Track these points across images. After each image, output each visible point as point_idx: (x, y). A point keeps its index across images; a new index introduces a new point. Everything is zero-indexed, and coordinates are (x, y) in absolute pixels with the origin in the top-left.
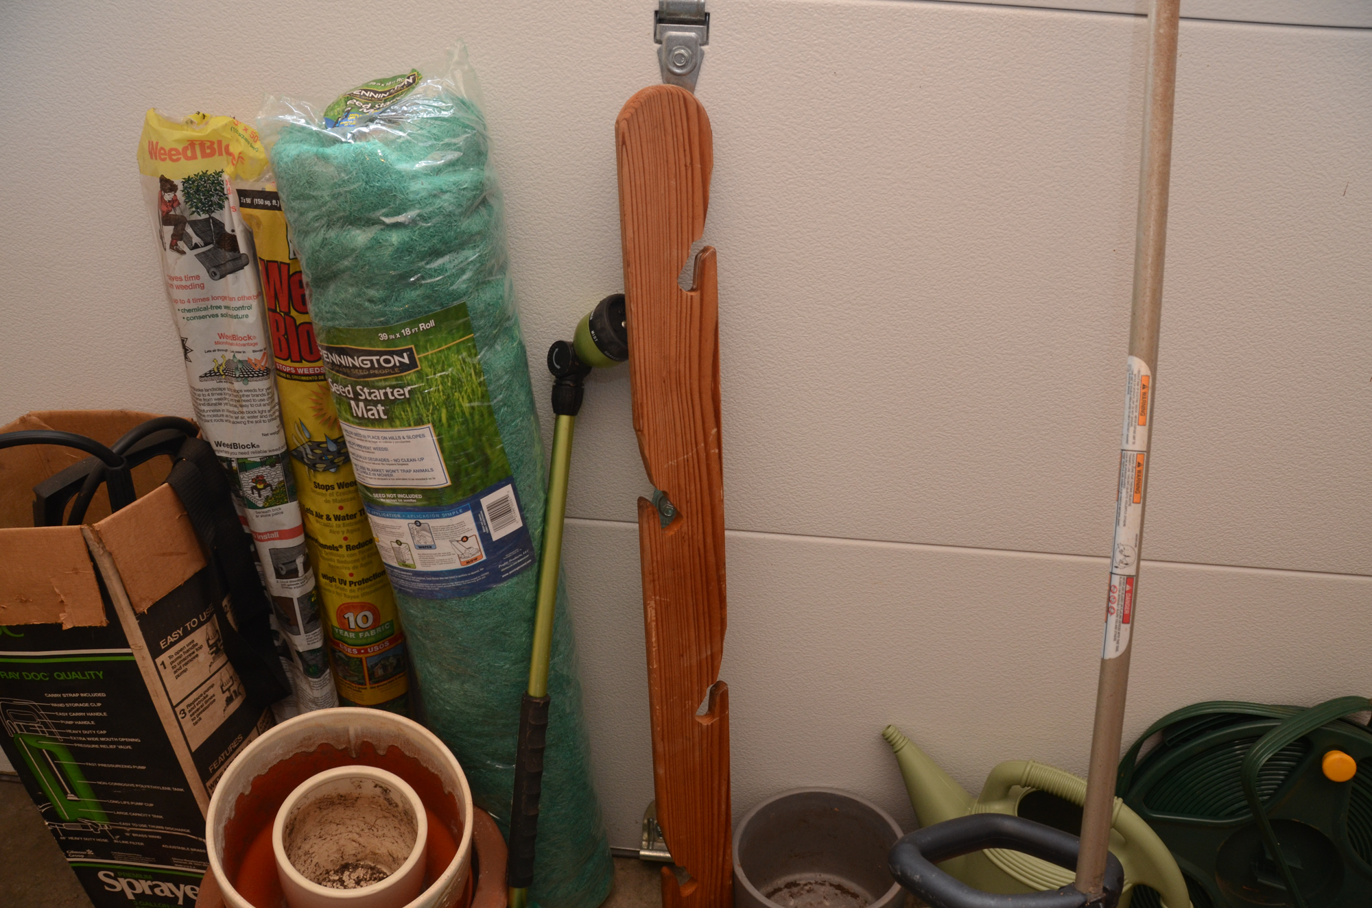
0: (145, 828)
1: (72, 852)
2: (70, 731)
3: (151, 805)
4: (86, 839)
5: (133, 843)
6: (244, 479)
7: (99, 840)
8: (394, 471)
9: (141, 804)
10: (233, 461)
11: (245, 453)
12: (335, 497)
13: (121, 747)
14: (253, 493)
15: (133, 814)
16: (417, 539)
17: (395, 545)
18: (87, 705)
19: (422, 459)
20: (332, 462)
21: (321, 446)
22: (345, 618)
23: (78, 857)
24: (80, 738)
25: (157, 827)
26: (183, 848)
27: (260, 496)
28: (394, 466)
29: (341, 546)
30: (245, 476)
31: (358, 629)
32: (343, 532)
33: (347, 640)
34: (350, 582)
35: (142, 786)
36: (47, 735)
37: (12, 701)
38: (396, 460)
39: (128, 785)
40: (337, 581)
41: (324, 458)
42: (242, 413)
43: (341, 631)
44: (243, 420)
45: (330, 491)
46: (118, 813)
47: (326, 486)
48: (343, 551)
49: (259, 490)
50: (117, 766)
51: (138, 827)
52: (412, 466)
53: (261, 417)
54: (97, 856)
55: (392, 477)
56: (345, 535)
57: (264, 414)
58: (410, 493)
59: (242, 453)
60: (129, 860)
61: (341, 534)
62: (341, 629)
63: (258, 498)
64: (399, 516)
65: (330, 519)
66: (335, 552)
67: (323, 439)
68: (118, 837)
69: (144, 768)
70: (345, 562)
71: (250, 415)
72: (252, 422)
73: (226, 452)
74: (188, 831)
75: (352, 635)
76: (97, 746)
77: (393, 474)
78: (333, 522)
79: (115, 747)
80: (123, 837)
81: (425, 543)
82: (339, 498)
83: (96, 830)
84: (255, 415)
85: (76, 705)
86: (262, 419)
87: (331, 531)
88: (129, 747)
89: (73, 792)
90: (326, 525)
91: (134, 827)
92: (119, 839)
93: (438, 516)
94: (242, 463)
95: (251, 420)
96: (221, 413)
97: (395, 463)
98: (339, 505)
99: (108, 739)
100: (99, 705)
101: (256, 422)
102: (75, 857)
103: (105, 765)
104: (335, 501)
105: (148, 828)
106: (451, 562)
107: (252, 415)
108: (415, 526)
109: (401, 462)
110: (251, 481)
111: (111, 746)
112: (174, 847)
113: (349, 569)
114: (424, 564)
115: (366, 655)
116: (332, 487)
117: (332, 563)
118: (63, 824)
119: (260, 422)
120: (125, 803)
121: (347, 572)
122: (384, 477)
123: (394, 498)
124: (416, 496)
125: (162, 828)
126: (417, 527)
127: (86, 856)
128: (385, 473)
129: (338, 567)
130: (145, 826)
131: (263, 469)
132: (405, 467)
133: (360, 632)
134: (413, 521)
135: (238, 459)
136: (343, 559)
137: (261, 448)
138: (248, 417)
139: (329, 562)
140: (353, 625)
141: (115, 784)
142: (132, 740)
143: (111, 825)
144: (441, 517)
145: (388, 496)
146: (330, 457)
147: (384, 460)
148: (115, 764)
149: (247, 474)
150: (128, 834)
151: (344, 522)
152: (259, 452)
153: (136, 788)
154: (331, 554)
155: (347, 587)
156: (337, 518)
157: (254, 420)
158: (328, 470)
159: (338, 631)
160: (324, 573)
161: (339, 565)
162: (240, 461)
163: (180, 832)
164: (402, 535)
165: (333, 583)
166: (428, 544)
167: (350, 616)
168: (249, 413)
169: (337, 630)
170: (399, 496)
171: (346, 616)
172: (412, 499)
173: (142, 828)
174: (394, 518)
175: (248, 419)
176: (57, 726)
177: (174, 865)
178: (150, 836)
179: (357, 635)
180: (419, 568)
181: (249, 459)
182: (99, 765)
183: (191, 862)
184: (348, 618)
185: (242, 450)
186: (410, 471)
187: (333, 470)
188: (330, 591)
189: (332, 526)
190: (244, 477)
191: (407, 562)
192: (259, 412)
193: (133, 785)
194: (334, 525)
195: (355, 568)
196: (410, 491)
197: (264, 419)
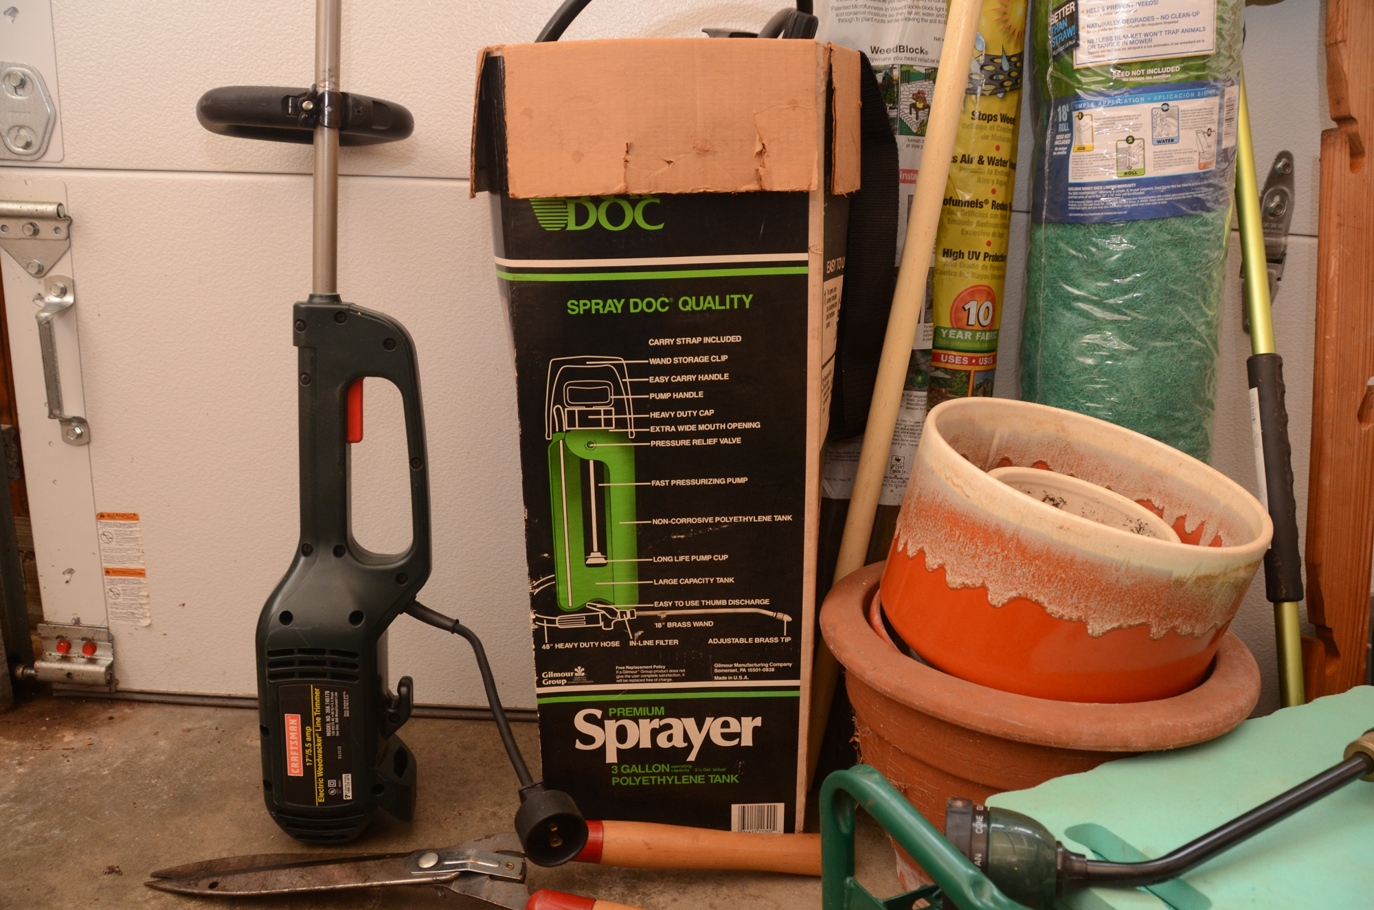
0: (695, 608)
1: (551, 674)
2: (656, 415)
3: (725, 557)
4: (585, 645)
5: (661, 643)
6: (905, 93)
7: (605, 644)
8: (1155, 34)
9: (707, 558)
10: (895, 68)
11: (912, 59)
12: (995, 132)
13: (724, 441)
14: (911, 113)
15: (687, 581)
16: (1158, 129)
17: (1125, 145)
18: (705, 359)
19: (1197, 13)
20: (1001, 85)
21: (995, 60)
22: (965, 310)
23: (557, 685)
24: (668, 428)
25: (717, 602)
26: (742, 641)
27: (917, 118)
28: (1160, 26)
29: (986, 201)
30: (907, 89)
31: (977, 327)
32: (993, 182)
33: (953, 345)
34: (985, 253)
35: (726, 519)
36: (612, 429)
37: (583, 362)
38: (1163, 17)
39: (700, 520)
40: (966, 255)
41: (995, 77)
42: (917, 7)
43: (952, 332)
44: (917, 17)
45: (992, 123)
46: (661, 582)
47: (989, 115)
48: (987, 208)
49: (917, 110)
50: (703, 481)
51: (685, 608)
52: (1183, 23)
53: (938, 16)
54: (592, 677)
55: (1150, 44)
56: (995, 186)
57: (941, 12)
58: (1164, 66)
59: (908, 59)
60: (641, 678)
61: (991, 183)
62: (953, 328)
63: (915, 120)
64: (1142, 99)
65: (982, 163)
66: (977, 210)
67: (999, 53)
68: (640, 633)
69: (743, 480)
70: (986, 225)
71: (925, 11)
72: (926, 21)
73: (884, 59)
74: (766, 602)
75: (968, 335)
76: (686, 443)
77: (1154, 38)
78: (986, 167)
79: (715, 440)
80: (651, 633)
81: (1168, 134)
82: (999, 134)
83: (607, 624)
84: (931, 12)
85: (690, 359)
86: (938, 19)
87: (979, 180)
88: (738, 440)
89: (603, 549)
90: (974, 172)
91: (679, 608)
92: (641, 638)
93: (1193, 95)
94: (906, 71)
95: (925, 17)
96: (884, 12)
97: (1162, 21)
98: (997, 143)
99: (710, 427)
100: (724, 358)
101: (931, 21)
102: (552, 685)
103: (681, 482)
104: (994, 137)
105: (701, 607)
106: (1189, 161)
107: (928, 11)
108: (1160, 111)
109: (1170, 20)
110: (911, 96)
111: (709, 442)
112: (728, 641)
113: (987, 234)
114: (1157, 165)
115: (977, 368)
116: (994, 118)
117: (968, 228)
118: (557, 618)
119: (935, 22)
120: (681, 558)
121: (985, 239)
122: (1139, 45)
123: (1141, 75)
124: (1172, 69)
125: (724, 602)
126: (1163, 113)
127: (570, 681)
128: (1143, 37)
129: (975, 233)
130: (696, 603)
131: (926, 83)
132: (1172, 27)
133: (979, 331)
134: (1159, 105)
135: (902, 66)
136: (984, 220)
137: (929, 56)
138: (923, 14)
139: (964, 227)
140: (972, 321)
141: (683, 520)
142: (749, 425)
143: (638, 609)
144: (1196, 97)
145: (1134, 73)
146: (1001, 77)
147: (1148, 19)
148: (698, 478)
149: (909, 86)
150: (659, 625)
151: (997, 167)
152: (926, 61)
153: (714, 525)
154: (971, 214)
155: (981, 262)
156: (991, 161)
157: (929, 18)
158: (996, 94)
159: (947, 334)
160: (947, 247)
161: (979, 229)
162: (904, 69)
163: (752, 606)
164: (1136, 127)
165: (959, 261)
166: (1171, 136)
167: (972, 306)
168: (925, 8)
169: (944, 333)
170: (1150, 71)
171: (966, 307)
172: (1166, 73)
173: (691, 608)
174: (1135, 103)
175: (922, 16)
176: (640, 406)
177: (712, 680)
178: (696, 624)
179: (973, 336)
180: (1151, 173)
181: (914, 68)
182: (673, 482)
183: (742, 667)
184: (969, 309)
185: (909, 55)
186: (1177, 31)
187: (1000, 95)
188: (949, 273)
189: (983, 173)
190: (904, 90)
191: (1134, 168)
192: (936, 9)
193: (710, 520)
194: (986, 170)
195: (994, 234)
196: (1166, 62)
197: (940, 18)
